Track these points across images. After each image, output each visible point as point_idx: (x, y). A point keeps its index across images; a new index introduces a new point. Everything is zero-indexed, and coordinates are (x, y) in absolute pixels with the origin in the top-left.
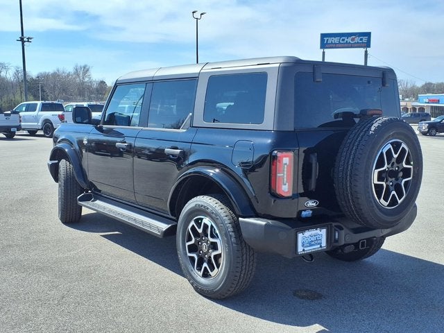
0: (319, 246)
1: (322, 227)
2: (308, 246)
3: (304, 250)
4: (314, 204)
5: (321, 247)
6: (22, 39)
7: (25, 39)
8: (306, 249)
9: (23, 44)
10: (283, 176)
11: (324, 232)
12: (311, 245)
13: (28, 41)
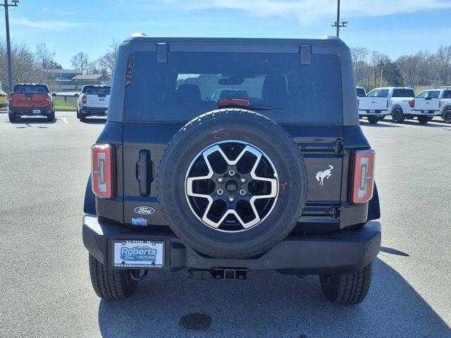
0: (151, 263)
1: (155, 241)
2: (130, 260)
3: (123, 263)
4: (149, 212)
5: (153, 264)
6: (337, 25)
7: (340, 24)
8: (126, 262)
9: (338, 29)
10: (100, 173)
11: (159, 247)
12: (136, 259)
13: (343, 26)
